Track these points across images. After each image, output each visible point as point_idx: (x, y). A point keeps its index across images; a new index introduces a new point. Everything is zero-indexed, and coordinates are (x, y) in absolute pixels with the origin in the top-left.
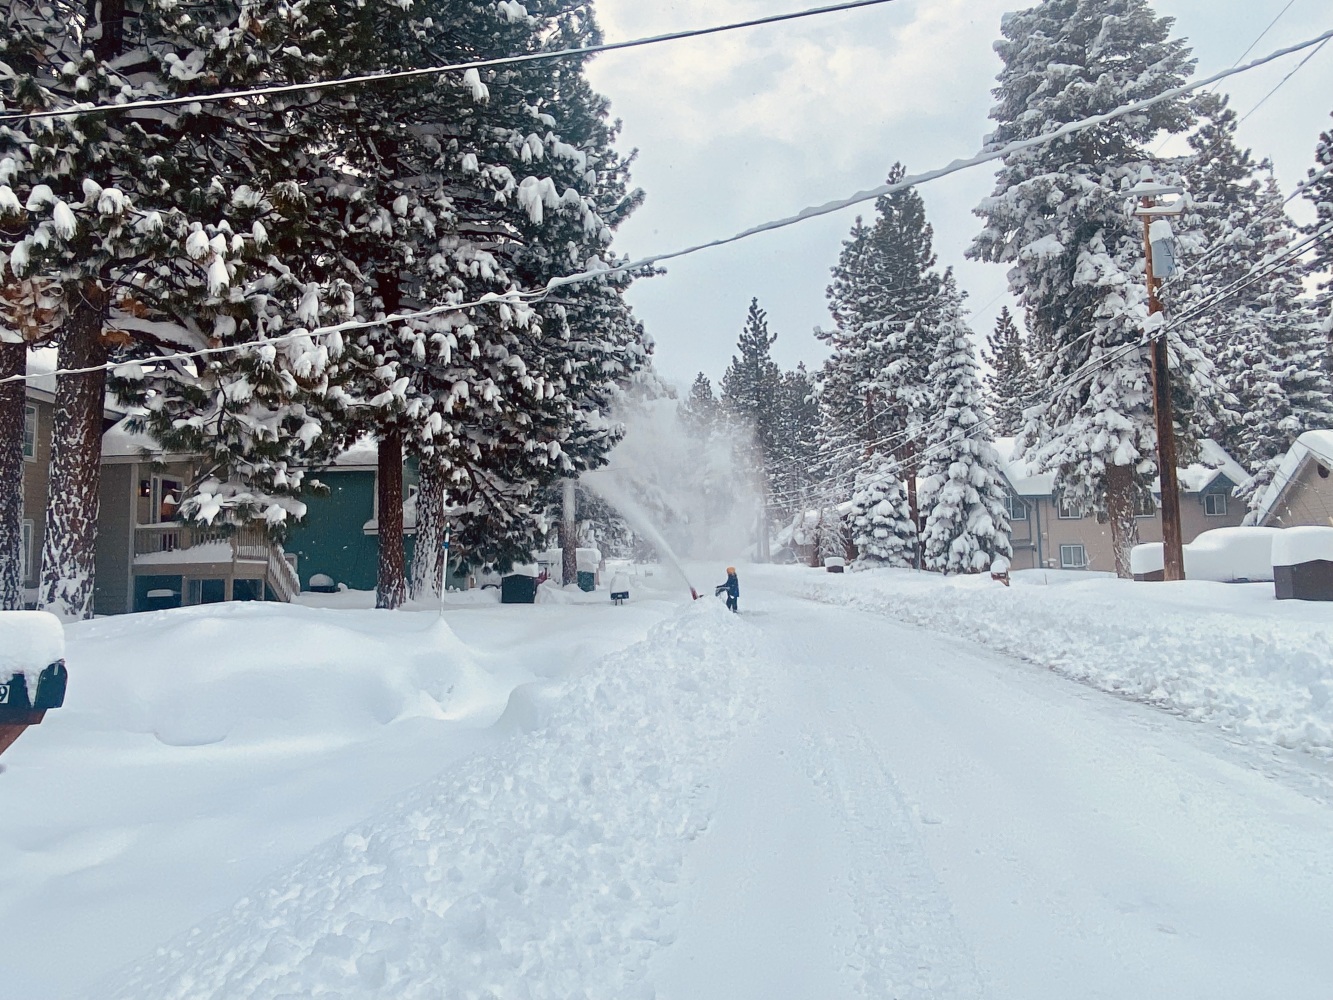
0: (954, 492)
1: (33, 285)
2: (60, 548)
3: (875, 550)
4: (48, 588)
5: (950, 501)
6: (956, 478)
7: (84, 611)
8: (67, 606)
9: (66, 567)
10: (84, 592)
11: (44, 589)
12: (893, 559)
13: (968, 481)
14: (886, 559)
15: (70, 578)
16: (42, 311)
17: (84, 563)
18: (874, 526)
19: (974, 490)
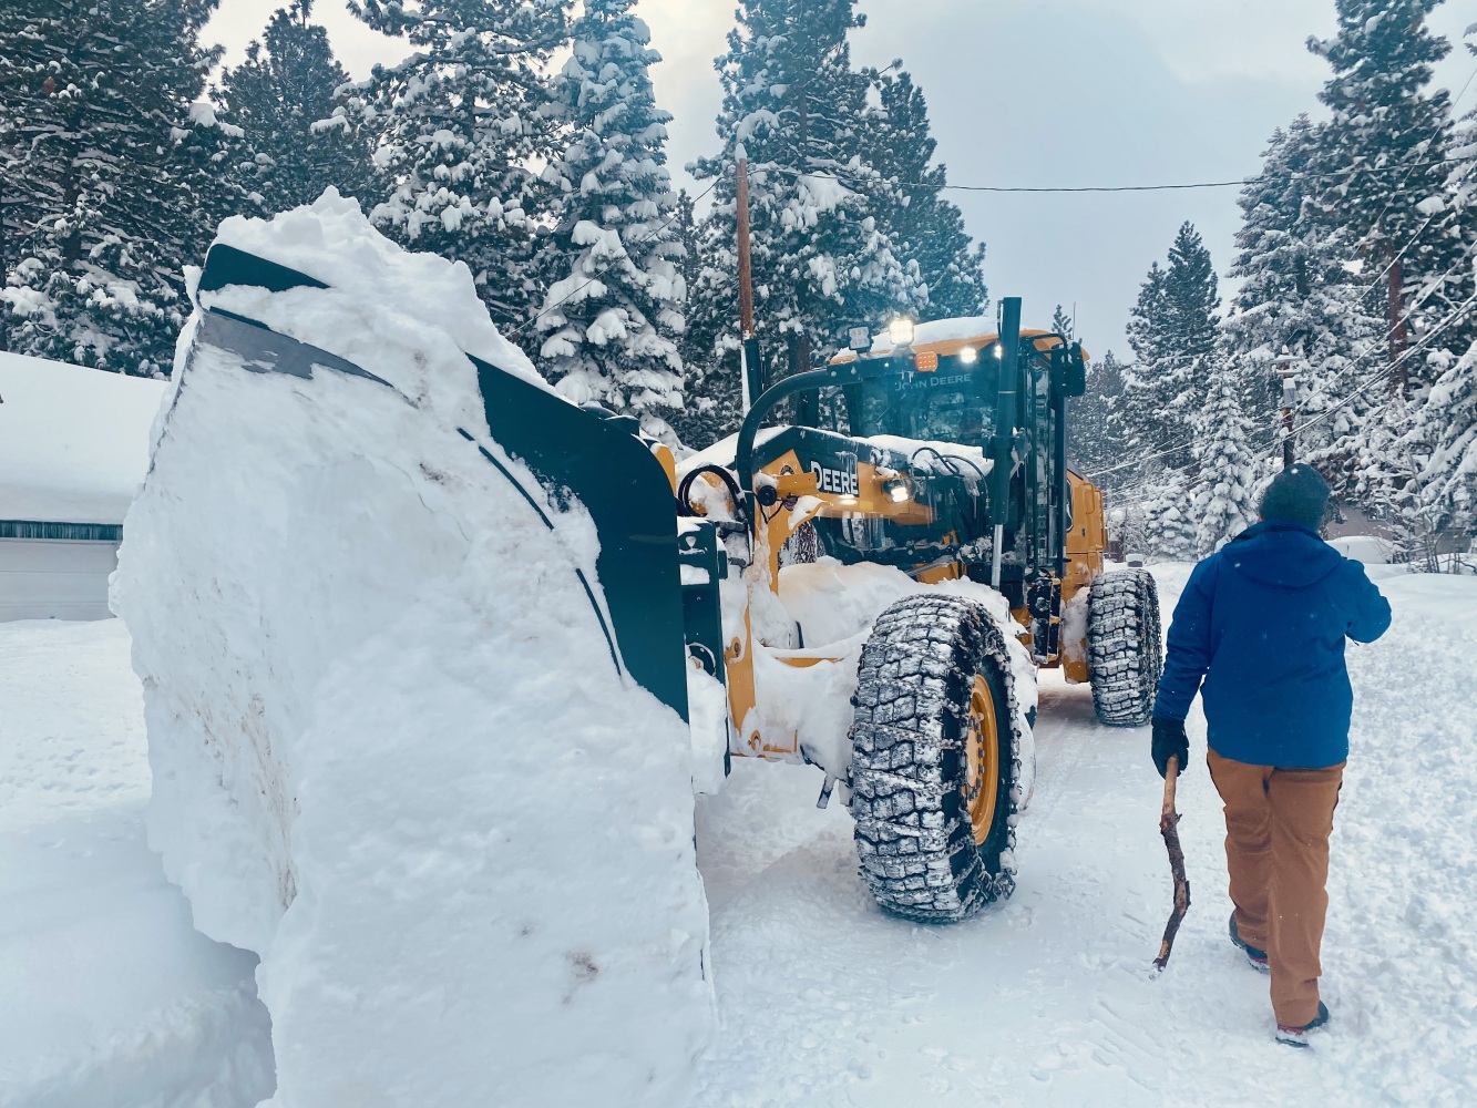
0: (1218, 506)
3: (1164, 548)
5: (1215, 511)
6: (1220, 495)
12: (1180, 555)
13: (1229, 496)
14: (1174, 555)
18: (1164, 528)
19: (1234, 504)
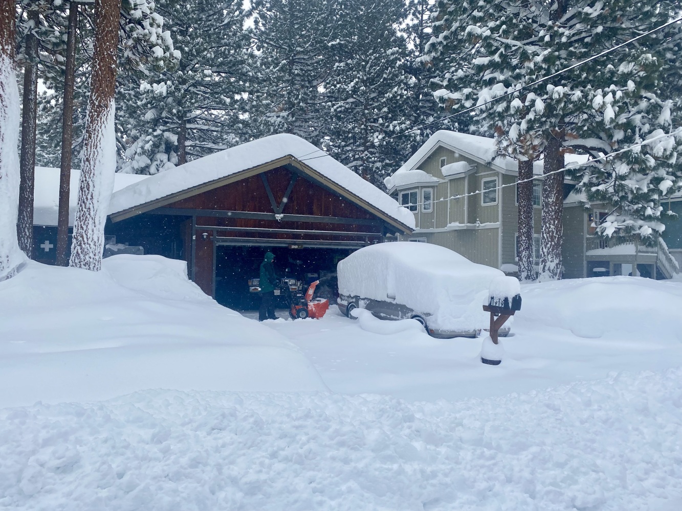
1: (530, 135)
2: (547, 248)
4: (543, 266)
7: (557, 277)
8: (550, 274)
9: (549, 257)
10: (557, 268)
11: (541, 266)
15: (551, 261)
16: (535, 146)
17: (557, 255)
